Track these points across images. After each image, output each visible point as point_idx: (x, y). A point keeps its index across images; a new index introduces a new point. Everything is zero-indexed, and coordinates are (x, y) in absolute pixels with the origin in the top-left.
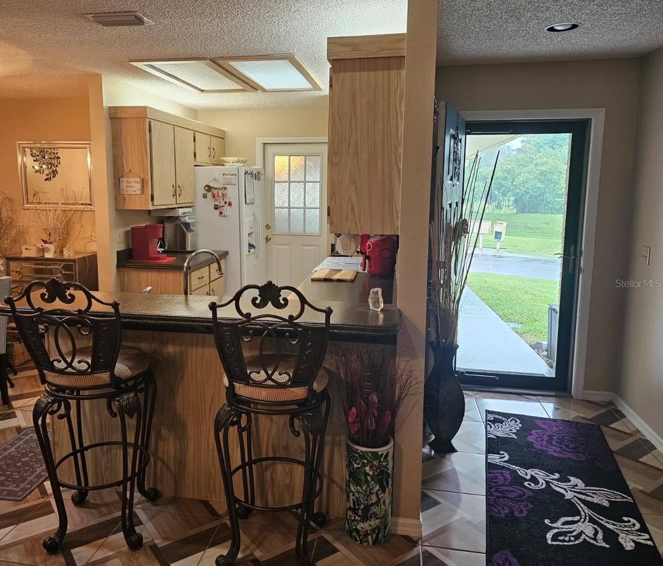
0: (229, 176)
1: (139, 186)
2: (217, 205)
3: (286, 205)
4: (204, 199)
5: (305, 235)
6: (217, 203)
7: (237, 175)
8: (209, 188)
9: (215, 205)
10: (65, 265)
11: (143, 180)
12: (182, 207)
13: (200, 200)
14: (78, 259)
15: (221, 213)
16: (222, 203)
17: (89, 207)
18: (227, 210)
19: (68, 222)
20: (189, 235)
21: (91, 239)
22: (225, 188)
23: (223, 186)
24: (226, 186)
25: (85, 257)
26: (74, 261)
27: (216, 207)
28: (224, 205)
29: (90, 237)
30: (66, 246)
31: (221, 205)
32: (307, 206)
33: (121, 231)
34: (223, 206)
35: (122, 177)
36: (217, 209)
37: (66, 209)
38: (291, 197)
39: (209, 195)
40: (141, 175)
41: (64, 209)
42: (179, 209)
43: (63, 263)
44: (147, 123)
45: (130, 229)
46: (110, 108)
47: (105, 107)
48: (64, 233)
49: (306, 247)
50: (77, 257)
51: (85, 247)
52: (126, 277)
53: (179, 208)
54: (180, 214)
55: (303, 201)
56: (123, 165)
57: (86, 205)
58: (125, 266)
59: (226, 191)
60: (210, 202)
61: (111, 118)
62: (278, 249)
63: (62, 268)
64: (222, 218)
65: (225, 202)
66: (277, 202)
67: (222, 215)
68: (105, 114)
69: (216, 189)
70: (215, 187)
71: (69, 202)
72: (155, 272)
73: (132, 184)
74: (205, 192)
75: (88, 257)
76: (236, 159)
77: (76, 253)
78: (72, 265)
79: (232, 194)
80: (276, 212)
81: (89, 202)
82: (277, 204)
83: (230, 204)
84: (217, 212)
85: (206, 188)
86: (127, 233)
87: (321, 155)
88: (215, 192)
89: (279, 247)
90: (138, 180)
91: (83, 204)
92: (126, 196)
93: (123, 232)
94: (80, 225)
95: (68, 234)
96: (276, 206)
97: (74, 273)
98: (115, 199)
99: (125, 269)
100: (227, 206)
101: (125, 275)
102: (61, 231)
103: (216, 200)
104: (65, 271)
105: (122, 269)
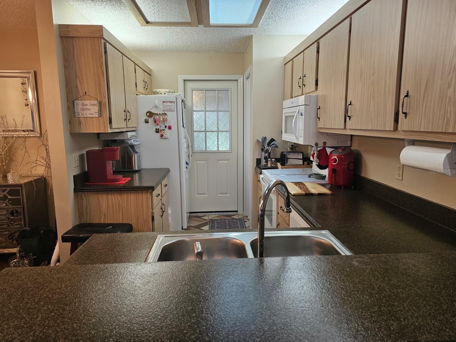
0: (169, 104)
1: (96, 109)
2: (159, 129)
3: (203, 129)
4: (147, 124)
5: (218, 152)
6: (158, 127)
7: (175, 103)
8: (150, 114)
9: (156, 129)
10: (10, 190)
11: (100, 103)
12: (131, 131)
13: (142, 126)
14: (24, 183)
15: (162, 136)
16: (163, 127)
17: (33, 133)
18: (167, 133)
19: (10, 149)
20: (136, 156)
21: (36, 163)
22: (165, 114)
23: (163, 112)
24: (166, 112)
25: (31, 181)
26: (20, 186)
27: (157, 131)
28: (164, 128)
29: (35, 162)
30: (10, 172)
31: (162, 128)
32: (220, 129)
33: (76, 155)
34: (164, 130)
35: (77, 99)
36: (158, 132)
37: (7, 136)
38: (207, 122)
39: (151, 120)
40: (99, 97)
41: (5, 136)
42: (128, 133)
43: (9, 189)
44: (103, 45)
45: (85, 153)
46: (60, 26)
47: (55, 25)
48: (7, 159)
49: (220, 162)
50: (23, 181)
51: (31, 171)
52: (85, 201)
53: (128, 131)
54: (129, 137)
55: (216, 125)
56: (77, 87)
57: (28, 131)
58: (82, 191)
59: (166, 117)
60: (151, 127)
61: (61, 37)
62: (197, 163)
63: (7, 193)
64: (163, 141)
65: (166, 127)
66: (196, 127)
67: (163, 137)
68: (56, 32)
69: (157, 114)
70: (156, 113)
71: (10, 129)
72: (115, 194)
73: (88, 107)
74: (147, 118)
75: (35, 180)
76: (168, 90)
77: (22, 177)
78: (19, 189)
79: (172, 119)
80: (195, 135)
81: (32, 129)
82: (196, 128)
83: (170, 128)
84: (158, 135)
85: (148, 114)
86: (81, 156)
87: (230, 90)
88: (157, 117)
89: (198, 162)
90: (95, 102)
91: (24, 131)
92: (82, 119)
93: (78, 156)
94: (24, 150)
95: (11, 160)
96: (195, 130)
97: (21, 197)
98: (70, 122)
99: (83, 193)
100: (167, 130)
101: (83, 199)
102: (4, 157)
103: (157, 124)
104: (10, 196)
105: (80, 193)
